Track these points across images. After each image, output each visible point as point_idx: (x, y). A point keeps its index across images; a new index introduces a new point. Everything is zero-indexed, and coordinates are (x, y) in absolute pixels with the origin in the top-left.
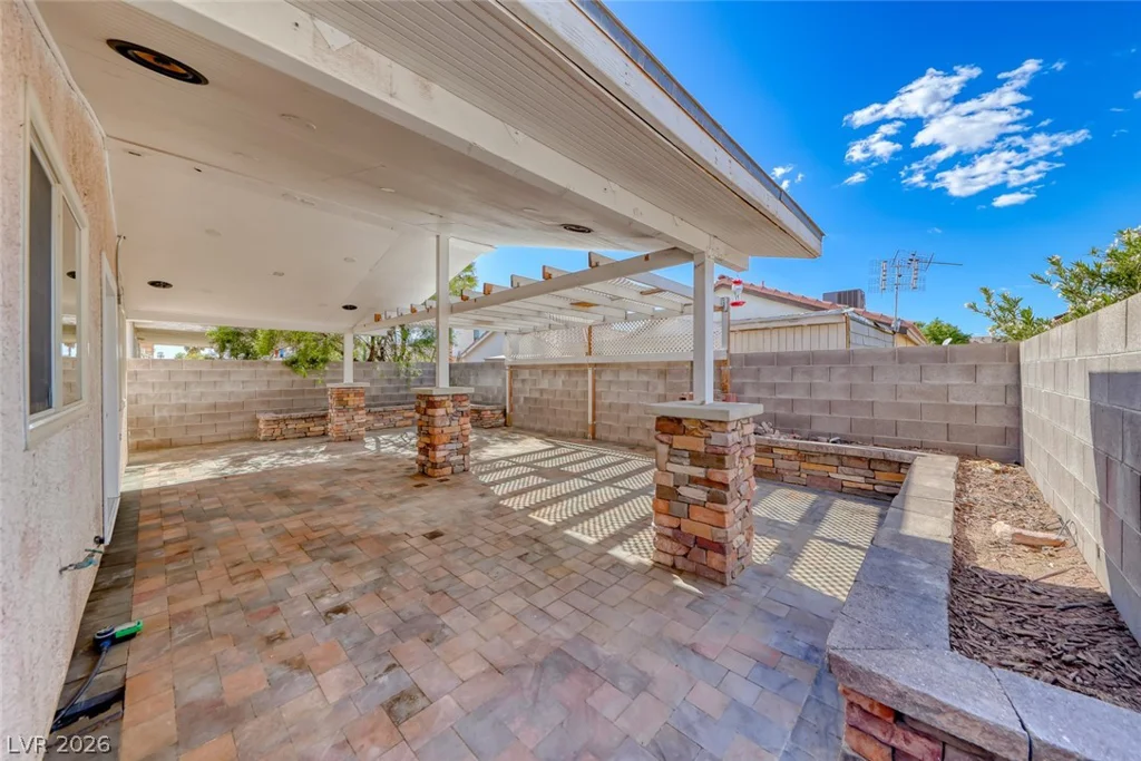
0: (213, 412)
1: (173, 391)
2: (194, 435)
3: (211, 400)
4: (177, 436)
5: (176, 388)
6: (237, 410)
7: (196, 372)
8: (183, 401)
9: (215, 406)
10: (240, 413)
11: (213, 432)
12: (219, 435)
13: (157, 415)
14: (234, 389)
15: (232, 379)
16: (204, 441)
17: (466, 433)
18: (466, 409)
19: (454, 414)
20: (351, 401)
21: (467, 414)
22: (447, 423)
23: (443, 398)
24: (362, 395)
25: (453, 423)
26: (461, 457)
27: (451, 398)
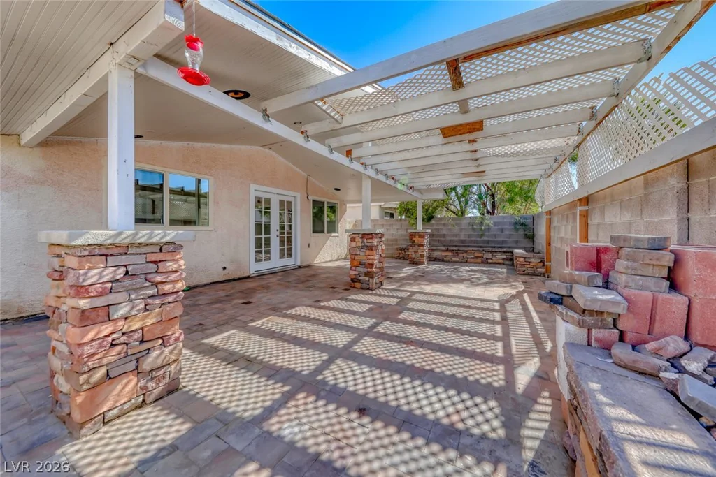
0: (387, 242)
9: (388, 240)
10: (397, 244)
15: (392, 227)
17: (370, 262)
18: (371, 244)
19: (362, 247)
20: (417, 240)
21: (371, 249)
22: (358, 253)
23: (355, 236)
24: (423, 237)
25: (362, 254)
26: (367, 279)
27: (361, 236)
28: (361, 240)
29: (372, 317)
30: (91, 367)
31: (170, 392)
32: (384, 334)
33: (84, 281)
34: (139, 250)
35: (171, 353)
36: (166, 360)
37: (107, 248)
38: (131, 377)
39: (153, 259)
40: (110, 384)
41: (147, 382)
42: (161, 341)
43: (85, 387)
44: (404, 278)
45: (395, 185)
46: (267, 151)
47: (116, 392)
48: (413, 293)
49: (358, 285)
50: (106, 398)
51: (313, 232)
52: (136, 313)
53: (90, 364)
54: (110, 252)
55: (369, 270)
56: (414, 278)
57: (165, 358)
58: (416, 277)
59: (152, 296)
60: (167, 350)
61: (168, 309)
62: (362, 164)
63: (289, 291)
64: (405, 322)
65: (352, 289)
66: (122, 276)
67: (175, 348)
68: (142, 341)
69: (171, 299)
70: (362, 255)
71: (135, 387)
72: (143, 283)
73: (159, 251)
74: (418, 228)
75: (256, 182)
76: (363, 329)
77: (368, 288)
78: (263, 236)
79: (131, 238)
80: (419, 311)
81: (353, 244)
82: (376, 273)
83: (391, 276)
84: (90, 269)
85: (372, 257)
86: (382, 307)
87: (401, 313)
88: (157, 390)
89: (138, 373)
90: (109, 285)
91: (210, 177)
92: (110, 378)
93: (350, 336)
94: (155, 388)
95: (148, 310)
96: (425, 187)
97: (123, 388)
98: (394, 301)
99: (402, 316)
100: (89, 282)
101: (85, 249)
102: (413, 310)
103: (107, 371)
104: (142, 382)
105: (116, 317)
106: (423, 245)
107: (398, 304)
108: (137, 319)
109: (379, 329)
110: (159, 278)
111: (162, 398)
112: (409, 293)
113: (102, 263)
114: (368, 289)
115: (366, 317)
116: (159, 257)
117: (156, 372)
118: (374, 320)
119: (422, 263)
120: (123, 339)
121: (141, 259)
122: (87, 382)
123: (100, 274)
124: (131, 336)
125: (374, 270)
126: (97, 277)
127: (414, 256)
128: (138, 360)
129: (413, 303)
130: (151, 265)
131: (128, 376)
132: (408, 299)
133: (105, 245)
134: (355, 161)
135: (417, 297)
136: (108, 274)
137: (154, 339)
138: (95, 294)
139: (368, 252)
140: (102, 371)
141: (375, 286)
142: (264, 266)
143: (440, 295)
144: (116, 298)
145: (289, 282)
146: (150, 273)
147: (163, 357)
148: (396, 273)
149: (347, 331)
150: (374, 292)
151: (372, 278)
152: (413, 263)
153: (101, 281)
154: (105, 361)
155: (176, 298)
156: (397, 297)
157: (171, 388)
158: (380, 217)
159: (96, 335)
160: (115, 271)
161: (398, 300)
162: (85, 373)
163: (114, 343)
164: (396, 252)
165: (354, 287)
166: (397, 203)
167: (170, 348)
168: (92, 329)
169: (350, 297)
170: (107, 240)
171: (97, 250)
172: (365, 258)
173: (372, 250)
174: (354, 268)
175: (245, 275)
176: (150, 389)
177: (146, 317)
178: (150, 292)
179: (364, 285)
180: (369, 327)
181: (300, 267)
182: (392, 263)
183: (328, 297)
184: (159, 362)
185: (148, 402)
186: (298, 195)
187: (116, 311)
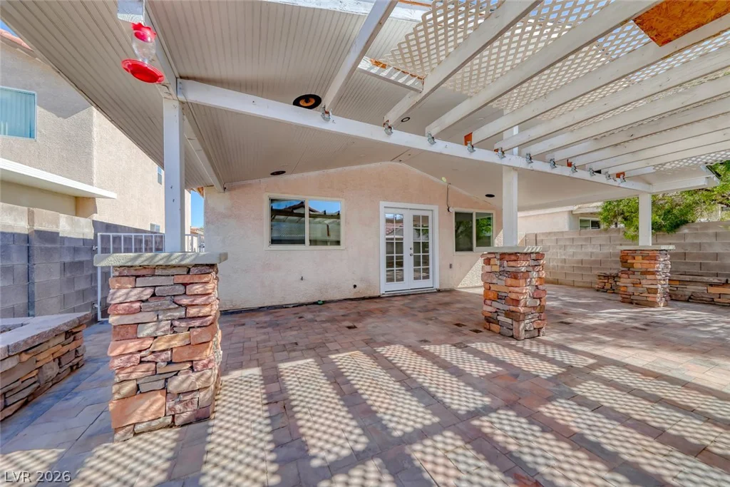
0: (580, 265)
1: (558, 251)
2: (570, 279)
3: (579, 257)
4: (561, 278)
5: (560, 249)
6: (597, 266)
7: (570, 239)
8: (564, 257)
9: (582, 261)
10: (598, 269)
11: (580, 280)
12: (584, 282)
13: (551, 264)
14: (594, 250)
15: (593, 243)
16: (576, 284)
17: (514, 296)
18: (513, 269)
19: (502, 273)
20: (639, 264)
21: (515, 276)
22: (494, 281)
23: (489, 256)
24: (655, 259)
25: (499, 282)
26: (509, 321)
27: (498, 257)
28: (498, 263)
29: (485, 393)
30: (122, 379)
31: (199, 420)
32: (488, 438)
33: (112, 299)
34: (165, 272)
35: (198, 379)
36: (191, 386)
37: (136, 270)
38: (159, 396)
39: (180, 281)
40: (141, 398)
41: (175, 404)
42: (189, 365)
43: (117, 396)
44: (593, 329)
45: (576, 175)
46: (398, 164)
47: (143, 407)
48: (603, 362)
49: (494, 327)
50: (134, 411)
51: (456, 251)
52: (162, 334)
53: (120, 376)
54: (139, 273)
55: (512, 308)
56: (619, 332)
57: (191, 384)
58: (626, 329)
59: (180, 319)
60: (194, 376)
61: (195, 333)
62: (497, 150)
63: (403, 320)
64: (549, 426)
65: (486, 333)
66: (149, 296)
67: (202, 375)
68: (170, 363)
69: (197, 323)
70: (501, 284)
71: (162, 406)
72: (169, 305)
73: (186, 273)
74: (641, 243)
75: (386, 199)
76: (455, 413)
77: (509, 335)
78: (395, 255)
79: (165, 260)
80: (597, 408)
81: (488, 268)
82: (525, 314)
83: (569, 320)
84: (119, 288)
85: (517, 289)
86: (516, 376)
87: (550, 399)
88: (185, 414)
89: (167, 393)
90: (137, 305)
91: (341, 199)
92: (141, 392)
93: (425, 417)
94: (183, 413)
95: (174, 332)
96: (651, 170)
97: (151, 405)
98: (547, 370)
99: (549, 410)
100: (117, 301)
101: (116, 270)
102: (582, 402)
103: (138, 385)
104: (171, 404)
105: (141, 336)
106: (653, 273)
107: (554, 379)
108: (164, 340)
109: (484, 424)
110: (185, 301)
111: (191, 423)
112: (591, 361)
113: (130, 284)
114: (512, 337)
115: (475, 388)
116: (187, 279)
117: (184, 396)
118: (487, 400)
119: (653, 304)
120: (150, 358)
121: (170, 281)
122: (118, 392)
123: (128, 294)
124: (159, 356)
125: (522, 309)
126: (124, 297)
127: (631, 290)
128: (166, 380)
129: (591, 384)
130: (177, 287)
131: (156, 394)
132: (585, 373)
133: (135, 266)
134: (479, 147)
135: (607, 372)
136: (135, 294)
137: (181, 363)
138: (123, 312)
139: (510, 281)
140: (132, 385)
141: (523, 335)
142: (395, 287)
143: (673, 381)
144: (144, 317)
145: (413, 308)
146: (177, 295)
147: (189, 382)
148: (584, 316)
149: (427, 407)
150: (520, 344)
151: (518, 321)
152: (629, 301)
153: (129, 301)
154: (134, 376)
155: (202, 323)
156: (560, 364)
157: (200, 415)
158: (570, 228)
159: (124, 350)
160: (142, 291)
161: (557, 370)
162: (118, 383)
163: (143, 359)
164: (596, 279)
165: (489, 330)
166: (599, 204)
167: (198, 374)
168: (122, 344)
169: (473, 346)
170: (128, 262)
171: (126, 271)
172: (505, 289)
173: (516, 278)
174: (488, 302)
175: (376, 294)
176: (178, 412)
177: (172, 339)
178: (177, 314)
179: (505, 330)
180: (468, 412)
181: (439, 291)
182: (585, 297)
183: (442, 337)
184: (185, 387)
185: (176, 424)
186: (436, 208)
187: (143, 330)
